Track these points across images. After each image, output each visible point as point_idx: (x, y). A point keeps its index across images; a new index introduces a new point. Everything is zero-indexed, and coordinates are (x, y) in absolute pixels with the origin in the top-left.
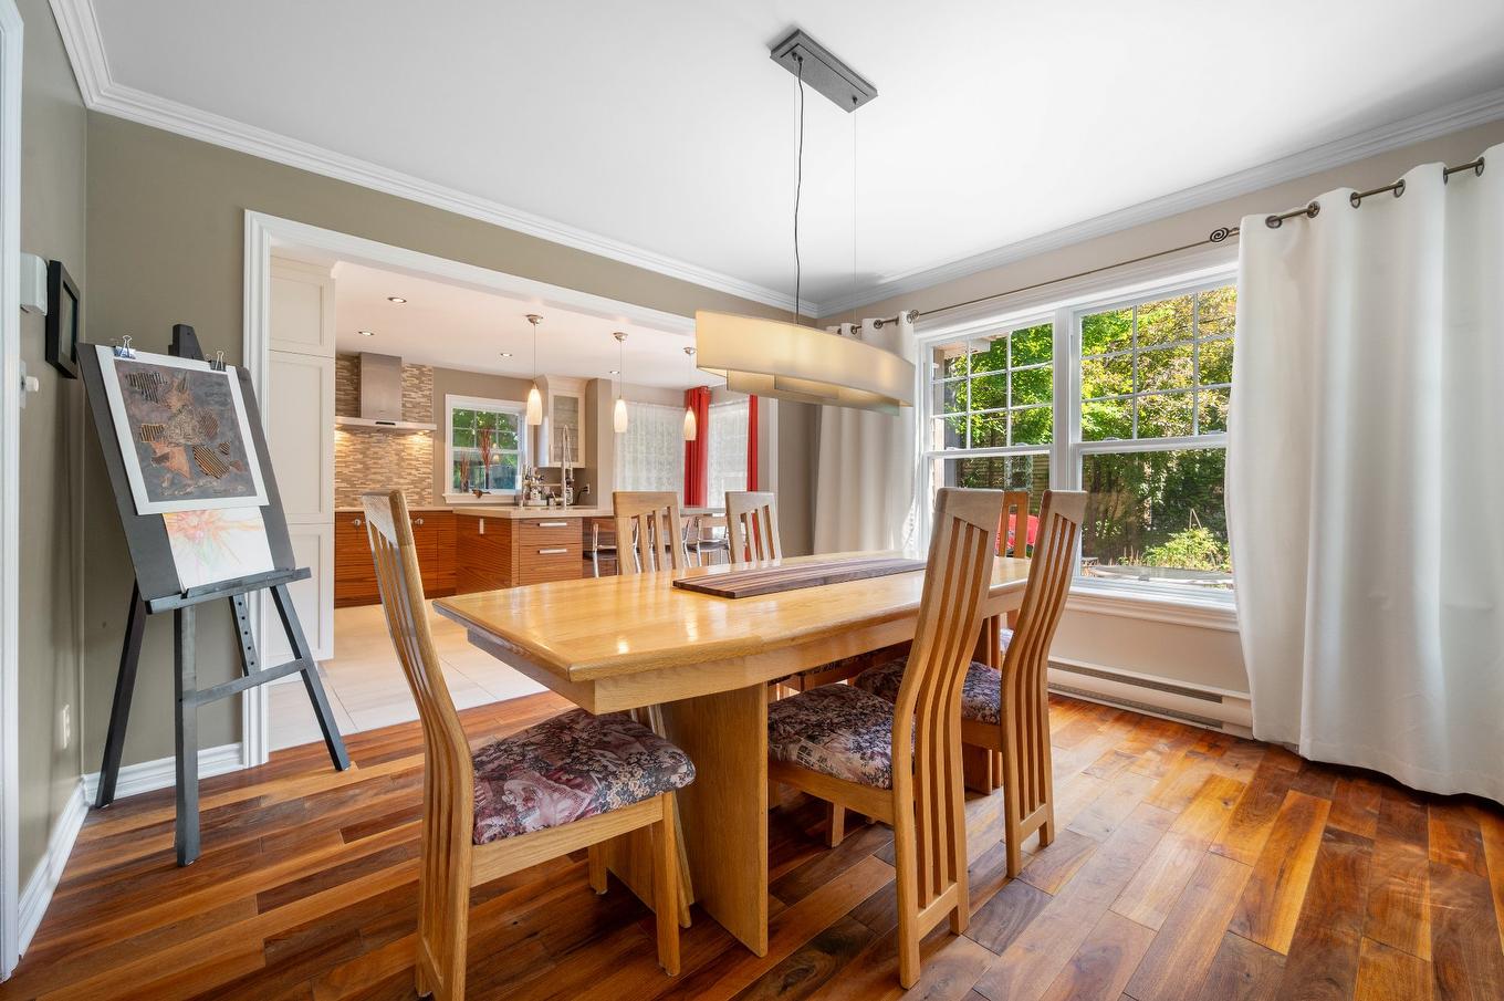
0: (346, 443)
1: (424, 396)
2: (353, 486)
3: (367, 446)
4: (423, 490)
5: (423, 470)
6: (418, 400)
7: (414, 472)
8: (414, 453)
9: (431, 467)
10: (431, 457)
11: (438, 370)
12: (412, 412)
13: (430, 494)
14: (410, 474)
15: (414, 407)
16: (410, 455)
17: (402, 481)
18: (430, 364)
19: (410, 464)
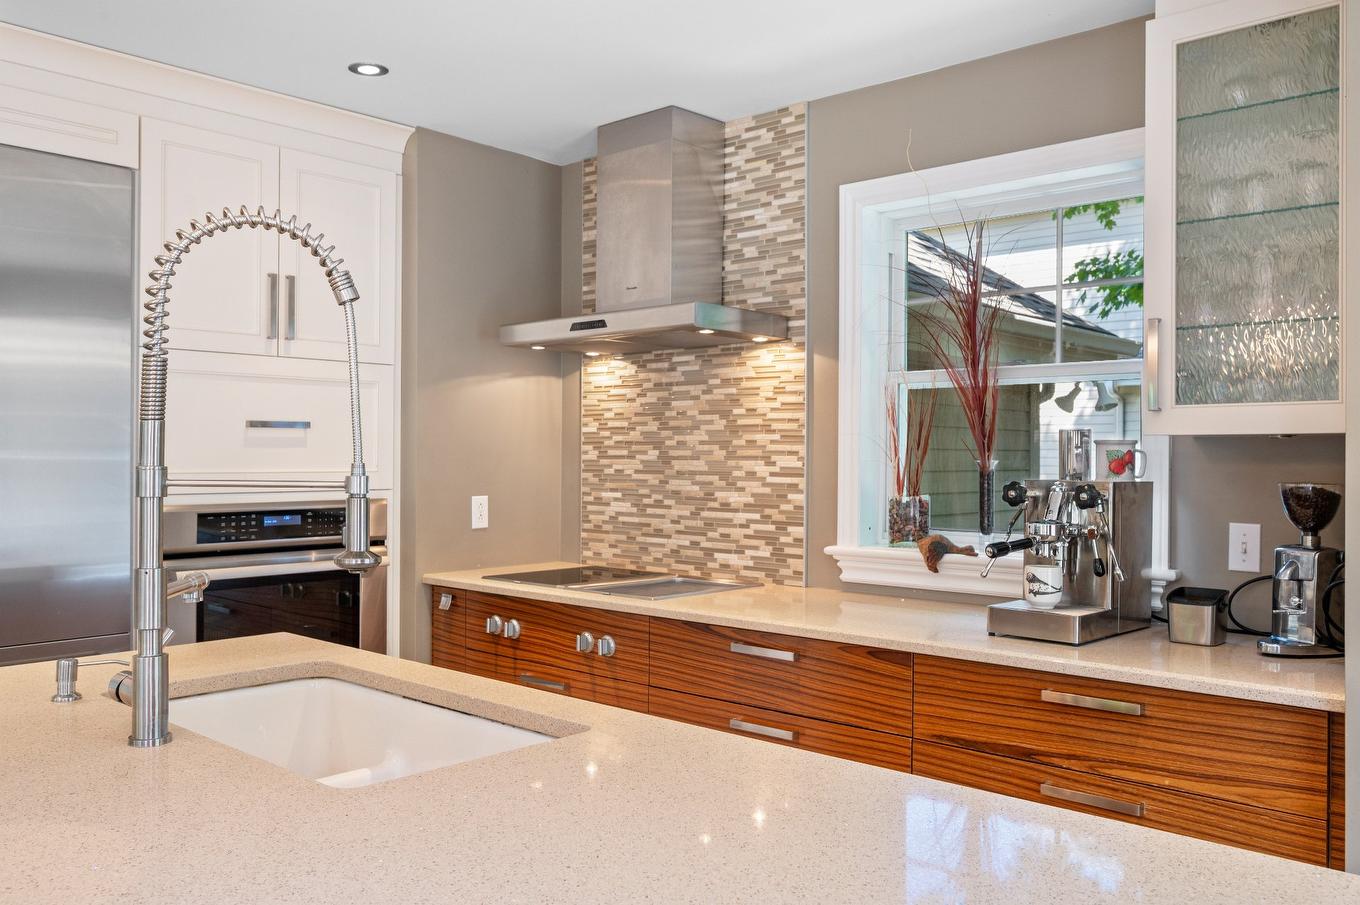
0: (630, 393)
1: (786, 211)
2: (642, 509)
3: (665, 394)
4: (781, 527)
5: (784, 461)
6: (773, 228)
7: (761, 469)
8: (762, 406)
9: (802, 449)
10: (802, 416)
11: (817, 107)
12: (756, 273)
13: (798, 541)
14: (751, 475)
15: (762, 256)
16: (751, 411)
17: (735, 498)
18: (797, 96)
19: (751, 443)
